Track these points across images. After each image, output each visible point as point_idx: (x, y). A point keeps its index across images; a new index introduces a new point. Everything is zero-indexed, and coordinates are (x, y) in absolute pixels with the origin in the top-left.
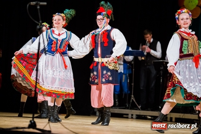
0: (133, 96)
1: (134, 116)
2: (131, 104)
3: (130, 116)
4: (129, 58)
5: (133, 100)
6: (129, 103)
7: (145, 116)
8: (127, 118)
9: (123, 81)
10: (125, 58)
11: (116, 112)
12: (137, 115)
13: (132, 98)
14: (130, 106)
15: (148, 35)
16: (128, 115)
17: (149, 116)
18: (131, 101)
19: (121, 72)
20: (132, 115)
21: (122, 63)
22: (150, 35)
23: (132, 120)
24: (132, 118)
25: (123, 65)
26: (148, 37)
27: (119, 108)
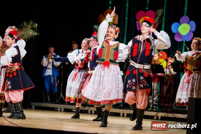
0: (61, 93)
1: (63, 110)
2: (60, 100)
3: (59, 109)
4: (57, 63)
5: (61, 97)
6: (58, 99)
7: (71, 109)
8: (57, 111)
9: (52, 82)
10: (54, 64)
11: (48, 106)
12: (64, 109)
13: (61, 95)
14: (59, 101)
15: (75, 45)
16: (57, 108)
17: (74, 109)
18: (60, 98)
19: (50, 75)
20: (61, 108)
21: (51, 67)
22: (77, 45)
23: (61, 113)
24: (61, 111)
25: (52, 69)
26: (75, 47)
27: (51, 103)
